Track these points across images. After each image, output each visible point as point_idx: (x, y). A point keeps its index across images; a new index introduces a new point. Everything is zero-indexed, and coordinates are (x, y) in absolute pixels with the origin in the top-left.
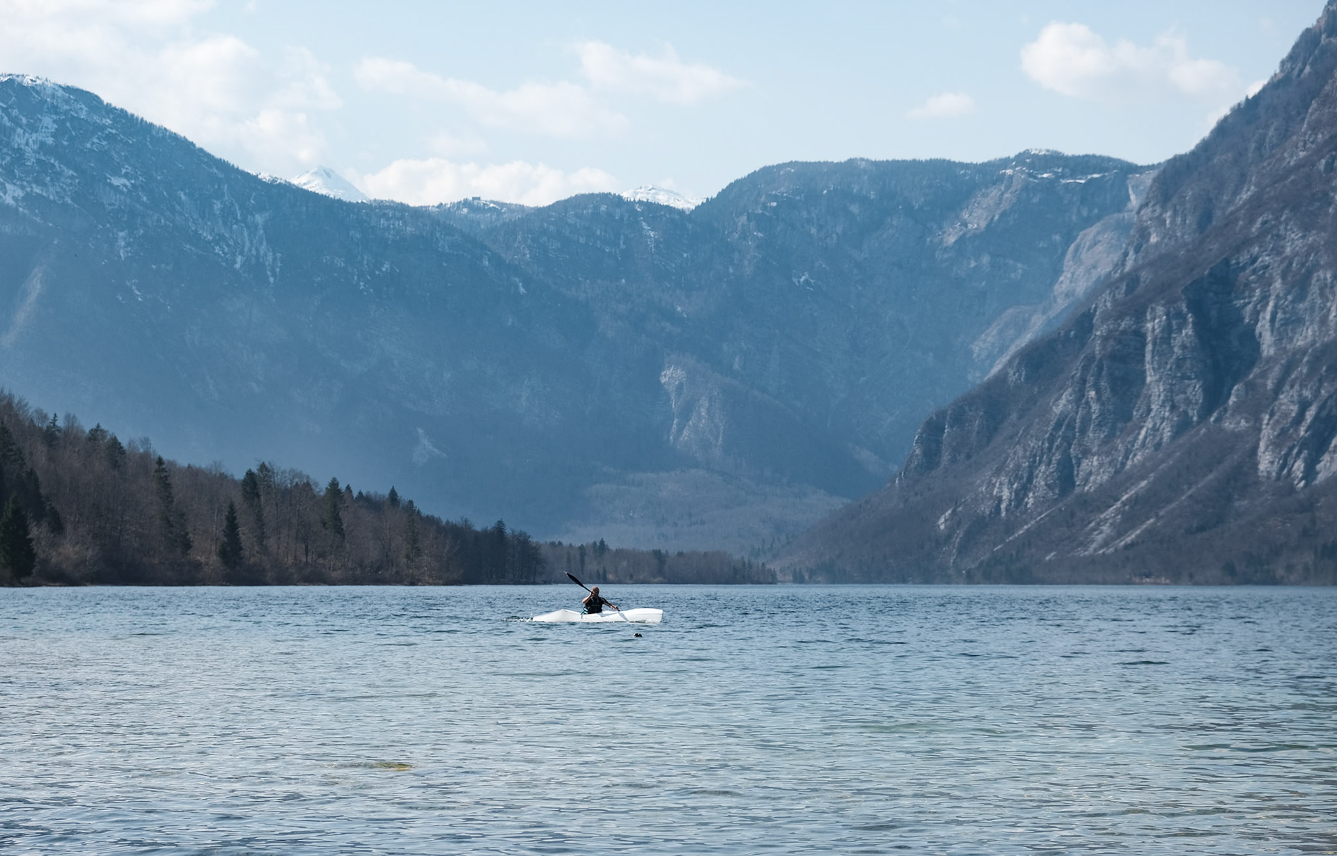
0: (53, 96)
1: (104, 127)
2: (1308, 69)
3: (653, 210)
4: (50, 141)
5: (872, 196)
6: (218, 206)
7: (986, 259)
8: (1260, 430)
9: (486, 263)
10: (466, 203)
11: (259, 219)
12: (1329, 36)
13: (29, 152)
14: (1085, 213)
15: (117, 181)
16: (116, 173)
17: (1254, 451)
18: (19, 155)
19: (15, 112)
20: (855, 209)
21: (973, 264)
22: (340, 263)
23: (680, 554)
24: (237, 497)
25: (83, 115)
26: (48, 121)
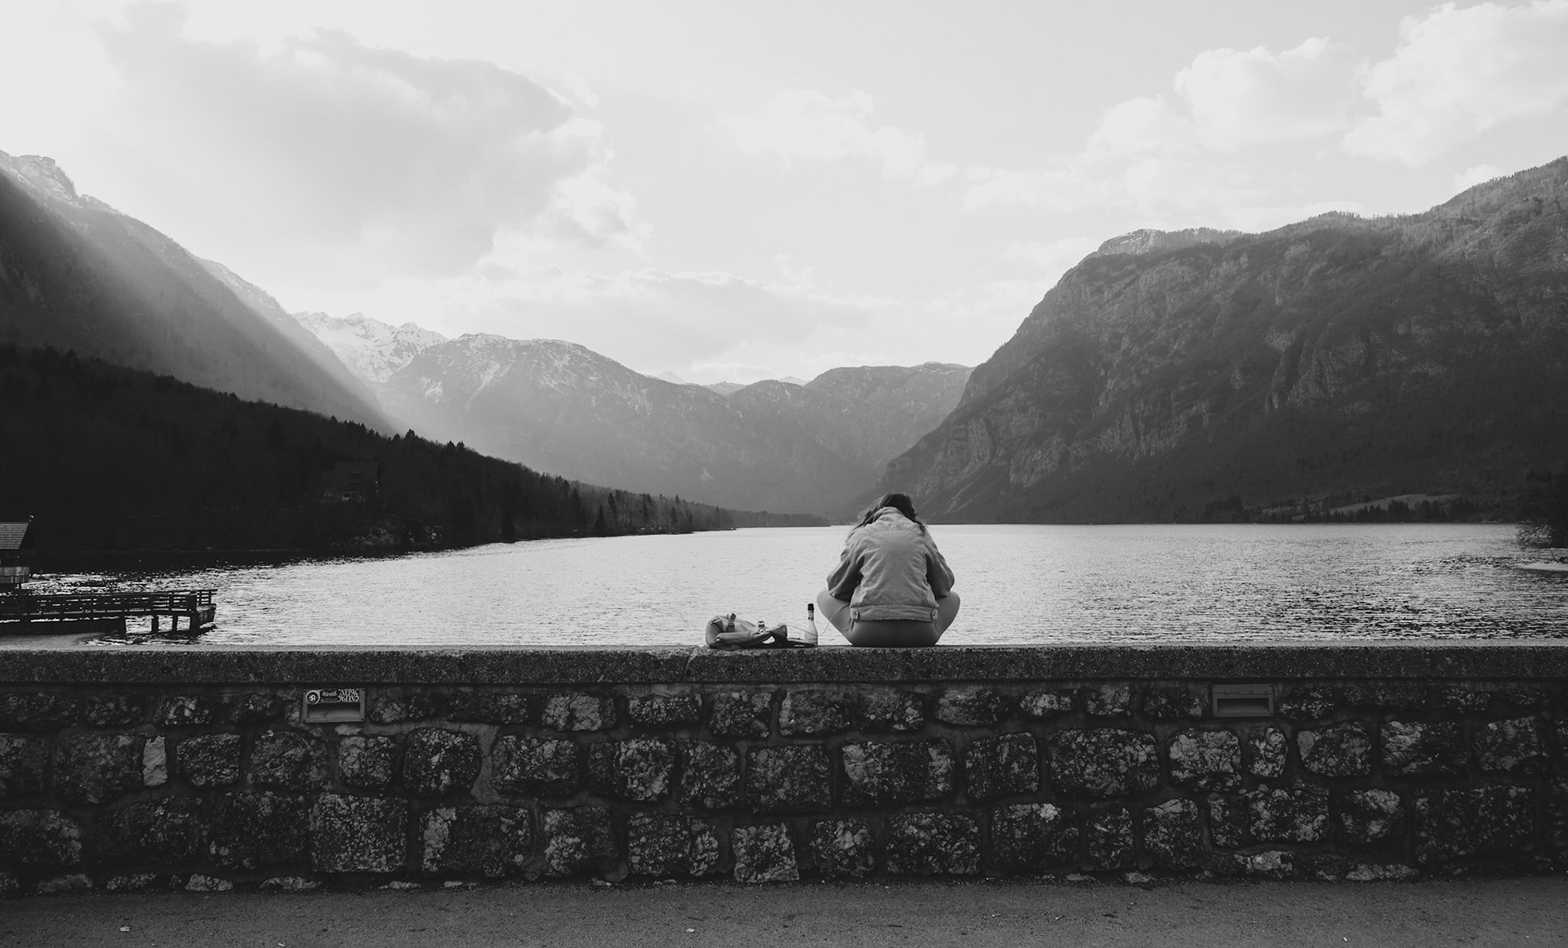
0: (569, 347)
1: (586, 359)
2: (1027, 332)
3: (790, 386)
4: (568, 364)
5: (870, 379)
6: (629, 386)
7: (913, 402)
8: (1010, 465)
9: (728, 406)
10: (721, 384)
11: (644, 391)
12: (1034, 320)
13: (559, 368)
14: (949, 385)
15: (592, 378)
16: (592, 375)
17: (1008, 474)
18: (556, 369)
19: (555, 354)
20: (864, 384)
21: (908, 404)
22: (674, 407)
23: (794, 515)
24: (606, 504)
25: (579, 354)
26: (567, 357)
